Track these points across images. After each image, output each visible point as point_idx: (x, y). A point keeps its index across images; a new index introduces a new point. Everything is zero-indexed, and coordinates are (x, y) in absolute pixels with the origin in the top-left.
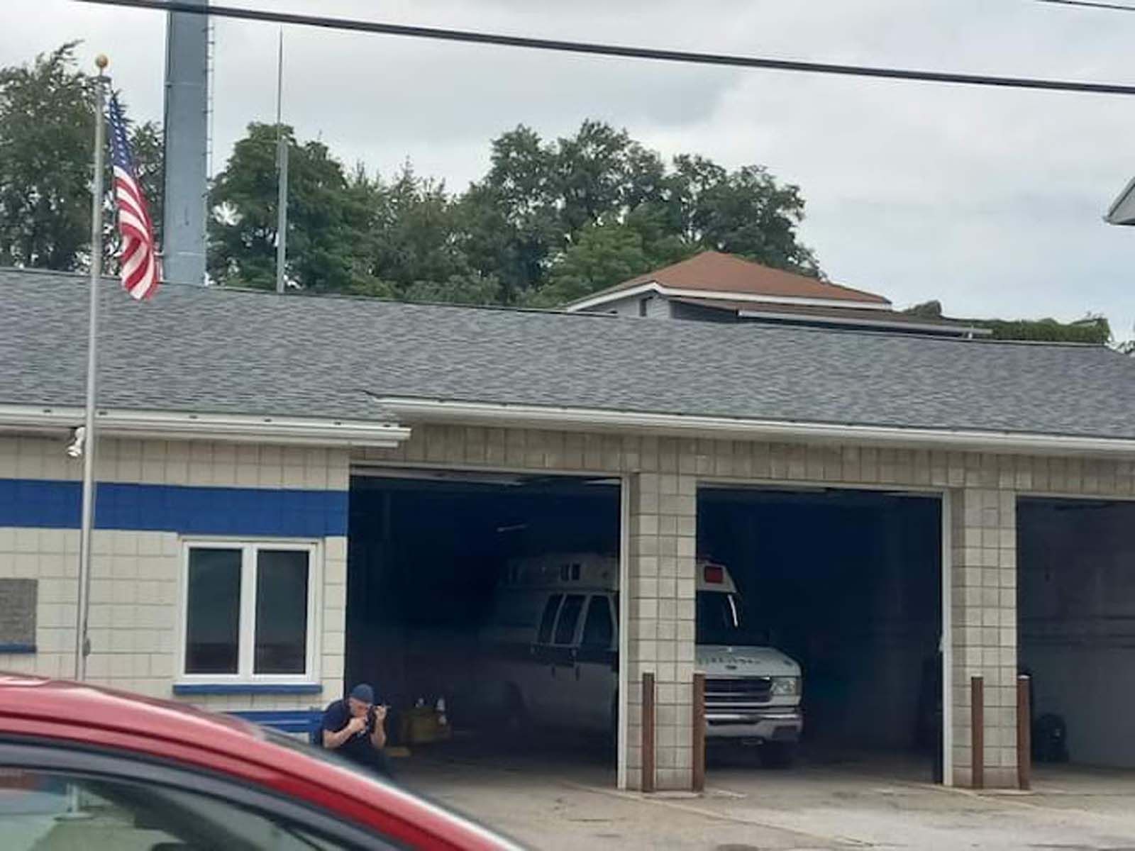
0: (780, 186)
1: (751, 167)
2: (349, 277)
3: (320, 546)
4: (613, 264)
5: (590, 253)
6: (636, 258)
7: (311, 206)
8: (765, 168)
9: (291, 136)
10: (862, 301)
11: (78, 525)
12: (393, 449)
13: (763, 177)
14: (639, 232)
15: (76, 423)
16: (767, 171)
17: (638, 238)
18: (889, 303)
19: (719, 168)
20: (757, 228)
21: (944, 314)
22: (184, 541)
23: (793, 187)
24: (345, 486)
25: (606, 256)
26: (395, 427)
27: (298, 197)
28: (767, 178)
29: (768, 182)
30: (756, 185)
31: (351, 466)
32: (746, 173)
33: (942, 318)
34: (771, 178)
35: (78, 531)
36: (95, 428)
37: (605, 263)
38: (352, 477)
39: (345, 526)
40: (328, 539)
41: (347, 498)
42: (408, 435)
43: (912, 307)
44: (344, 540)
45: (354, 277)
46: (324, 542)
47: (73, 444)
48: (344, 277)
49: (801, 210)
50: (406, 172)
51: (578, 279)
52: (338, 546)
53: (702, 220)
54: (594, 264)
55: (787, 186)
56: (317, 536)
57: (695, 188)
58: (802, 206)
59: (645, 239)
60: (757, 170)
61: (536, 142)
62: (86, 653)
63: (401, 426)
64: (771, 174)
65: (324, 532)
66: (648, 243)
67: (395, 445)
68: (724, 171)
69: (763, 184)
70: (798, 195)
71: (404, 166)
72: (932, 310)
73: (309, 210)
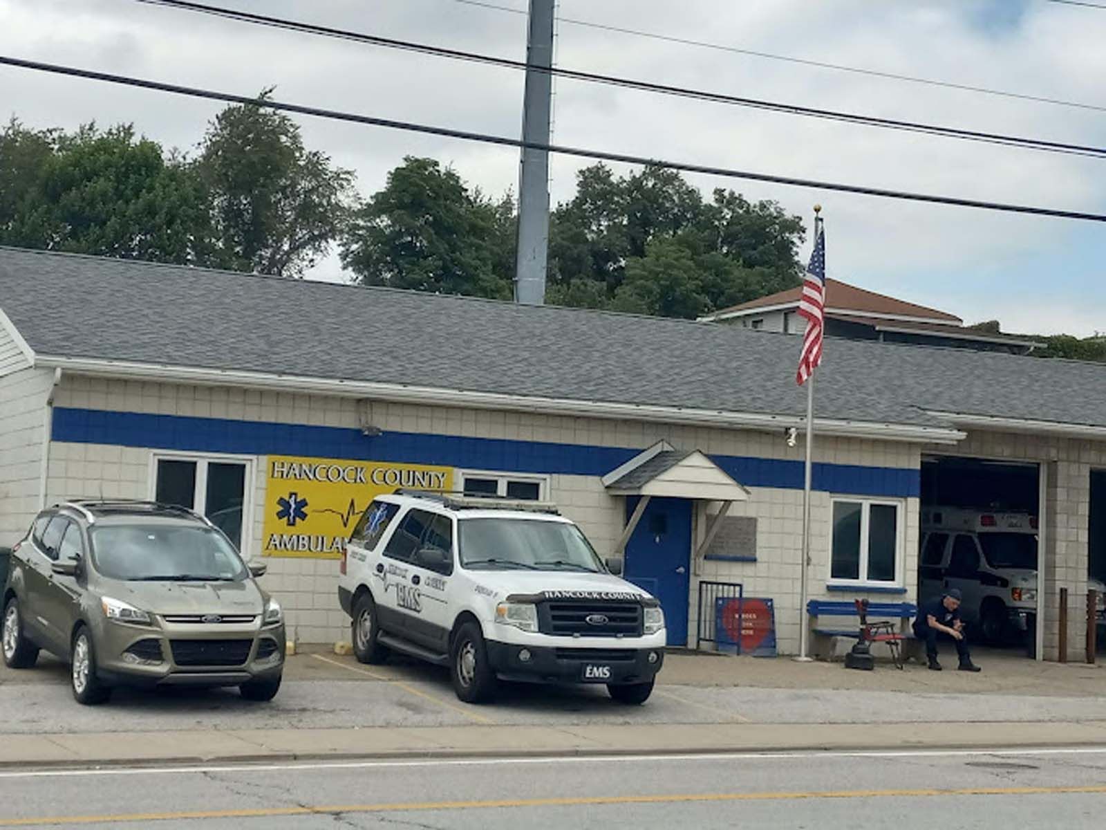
0: (788, 215)
1: (767, 201)
2: (478, 275)
3: (904, 503)
4: (675, 272)
5: (656, 263)
6: (690, 268)
7: (450, 221)
8: (778, 203)
9: (437, 168)
10: (941, 318)
11: (803, 488)
12: (953, 445)
13: (776, 209)
14: (688, 247)
15: (788, 425)
16: (778, 205)
17: (688, 252)
18: (961, 320)
19: (746, 202)
20: (772, 248)
21: (1002, 330)
22: (831, 497)
23: (798, 217)
24: (918, 467)
25: (669, 266)
26: (955, 432)
27: (441, 213)
28: (778, 210)
29: (778, 212)
30: (770, 215)
31: (922, 455)
32: (763, 206)
33: (1000, 333)
34: (781, 209)
35: (802, 491)
36: (813, 429)
37: (669, 271)
38: (922, 462)
39: (918, 491)
40: (909, 499)
41: (918, 474)
42: (964, 437)
43: (977, 324)
44: (918, 500)
45: (481, 276)
46: (906, 501)
47: (789, 438)
48: (473, 276)
49: (804, 235)
50: (508, 196)
51: (649, 283)
52: (914, 504)
53: (729, 239)
54: (660, 272)
55: (793, 216)
56: (902, 497)
57: (728, 214)
58: (804, 232)
59: (693, 254)
60: (772, 203)
61: (609, 176)
62: (808, 564)
63: (959, 430)
64: (782, 207)
65: (906, 495)
66: (695, 257)
67: (955, 443)
68: (749, 205)
69: (775, 214)
70: (802, 224)
71: (507, 191)
72: (993, 327)
73: (448, 223)
